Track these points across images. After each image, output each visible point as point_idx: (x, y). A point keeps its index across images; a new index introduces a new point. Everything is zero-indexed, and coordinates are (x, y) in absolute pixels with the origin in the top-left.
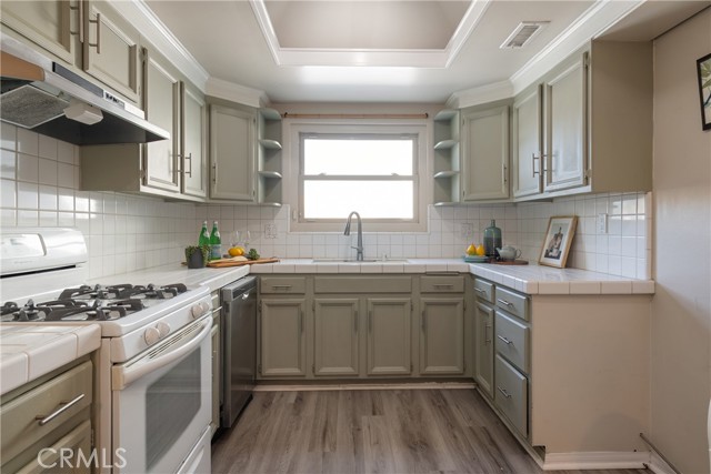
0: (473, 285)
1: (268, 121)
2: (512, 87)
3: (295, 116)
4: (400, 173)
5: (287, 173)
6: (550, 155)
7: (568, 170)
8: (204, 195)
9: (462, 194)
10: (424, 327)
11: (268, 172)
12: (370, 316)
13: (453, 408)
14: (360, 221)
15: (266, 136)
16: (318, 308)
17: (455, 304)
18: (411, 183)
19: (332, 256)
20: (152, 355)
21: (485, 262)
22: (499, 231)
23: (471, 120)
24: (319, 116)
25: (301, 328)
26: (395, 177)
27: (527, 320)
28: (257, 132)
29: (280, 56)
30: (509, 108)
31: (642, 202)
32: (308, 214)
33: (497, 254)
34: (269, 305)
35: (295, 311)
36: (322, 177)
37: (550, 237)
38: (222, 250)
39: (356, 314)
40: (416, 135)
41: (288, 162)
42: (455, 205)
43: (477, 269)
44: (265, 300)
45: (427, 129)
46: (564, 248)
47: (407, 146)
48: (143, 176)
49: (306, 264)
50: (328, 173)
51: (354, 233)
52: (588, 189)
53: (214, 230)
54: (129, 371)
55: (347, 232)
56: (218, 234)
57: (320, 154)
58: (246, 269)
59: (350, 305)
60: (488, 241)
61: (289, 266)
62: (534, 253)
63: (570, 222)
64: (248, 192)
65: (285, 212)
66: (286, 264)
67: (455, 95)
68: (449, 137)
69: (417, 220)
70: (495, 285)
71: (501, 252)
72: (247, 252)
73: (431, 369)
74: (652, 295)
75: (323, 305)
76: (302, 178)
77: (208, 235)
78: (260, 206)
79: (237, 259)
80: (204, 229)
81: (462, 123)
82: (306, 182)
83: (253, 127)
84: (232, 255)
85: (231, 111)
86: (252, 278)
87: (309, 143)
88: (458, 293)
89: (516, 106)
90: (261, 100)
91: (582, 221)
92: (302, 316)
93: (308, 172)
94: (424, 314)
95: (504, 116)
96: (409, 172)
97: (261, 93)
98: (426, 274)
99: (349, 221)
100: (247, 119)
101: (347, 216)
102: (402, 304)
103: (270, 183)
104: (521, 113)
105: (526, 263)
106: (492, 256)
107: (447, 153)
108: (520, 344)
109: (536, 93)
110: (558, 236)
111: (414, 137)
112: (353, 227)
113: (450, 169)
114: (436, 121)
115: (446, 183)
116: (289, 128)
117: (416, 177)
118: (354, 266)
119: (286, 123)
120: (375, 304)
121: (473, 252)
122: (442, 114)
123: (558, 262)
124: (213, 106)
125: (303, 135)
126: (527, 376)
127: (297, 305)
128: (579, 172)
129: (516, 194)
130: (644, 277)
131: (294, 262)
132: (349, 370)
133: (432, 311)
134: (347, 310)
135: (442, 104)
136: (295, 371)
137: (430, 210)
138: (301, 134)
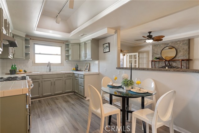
0: (74, 75)
1: (26, 40)
2: (80, 41)
3: (33, 39)
4: (58, 54)
5: (31, 52)
6: (86, 54)
7: (89, 56)
8: (12, 57)
9: (71, 59)
10: (65, 83)
11: (26, 52)
12: (55, 82)
13: (71, 96)
14: (50, 64)
15: (25, 44)
16: (43, 82)
17: (71, 79)
18: (60, 56)
19: (44, 71)
21: (76, 71)
22: (78, 66)
23: (73, 45)
26: (57, 55)
27: (84, 79)
28: (24, 42)
30: (79, 44)
31: (98, 61)
32: (36, 62)
33: (78, 70)
35: (37, 83)
36: (40, 54)
37: (86, 66)
38: (18, 71)
39: (52, 82)
40: (61, 46)
41: (31, 50)
42: (70, 61)
43: (75, 72)
45: (64, 46)
46: (88, 68)
47: (59, 48)
48: (9, 54)
49: (39, 73)
50: (41, 53)
52: (91, 59)
53: (15, 66)
54: (31, 87)
55: (48, 66)
56: (16, 67)
57: (38, 48)
60: (76, 68)
61: (36, 73)
62: (83, 69)
63: (89, 64)
64: (23, 57)
68: (68, 48)
69: (62, 63)
70: (78, 74)
71: (78, 69)
73: (66, 91)
74: (99, 74)
75: (44, 81)
77: (14, 67)
78: (24, 60)
79: (22, 72)
80: (13, 65)
81: (71, 46)
82: (36, 55)
84: (20, 71)
85: (19, 38)
87: (36, 46)
88: (72, 77)
89: (81, 44)
91: (91, 64)
92: (39, 84)
93: (36, 52)
94: (65, 81)
95: (79, 46)
96: (60, 54)
97: (25, 34)
98: (65, 74)
99: (48, 64)
100: (22, 40)
101: (48, 63)
102: (61, 79)
103: (27, 54)
104: (82, 46)
105: (82, 71)
106: (77, 70)
107: (68, 51)
108: (83, 83)
109: (84, 43)
110: (87, 66)
111: (61, 47)
113: (69, 54)
115: (68, 57)
117: (61, 55)
119: (31, 41)
120: (56, 80)
121: (74, 69)
122: (67, 43)
124: (14, 36)
125: (35, 44)
126: (84, 87)
127: (38, 81)
128: (90, 57)
129: (81, 59)
130: (98, 72)
131: (37, 73)
132: (50, 94)
133: (67, 80)
134: (50, 81)
135: (67, 41)
136: (38, 96)
137: (65, 62)
138: (34, 43)
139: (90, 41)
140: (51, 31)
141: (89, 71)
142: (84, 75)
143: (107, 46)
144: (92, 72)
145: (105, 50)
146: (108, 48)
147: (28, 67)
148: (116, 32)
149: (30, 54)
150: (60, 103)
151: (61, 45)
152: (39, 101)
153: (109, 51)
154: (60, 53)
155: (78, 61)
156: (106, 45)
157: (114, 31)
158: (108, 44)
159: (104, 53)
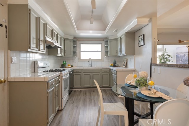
0: (111, 70)
1: (74, 41)
2: (117, 36)
3: (79, 40)
5: (77, 51)
8: (64, 55)
9: (110, 55)
10: (102, 78)
11: (74, 51)
12: (93, 76)
13: (107, 91)
14: (91, 60)
15: (74, 45)
17: (108, 74)
18: (101, 53)
19: (86, 66)
20: (65, 77)
22: (116, 61)
23: (111, 42)
24: (83, 40)
25: (81, 79)
26: (98, 51)
27: (116, 75)
28: (72, 44)
29: (77, 32)
30: (117, 40)
32: (81, 58)
34: (75, 75)
35: (79, 76)
36: (84, 51)
38: (67, 65)
39: (90, 76)
41: (78, 49)
42: (109, 57)
43: (111, 68)
44: (74, 74)
45: (104, 43)
47: (100, 45)
48: (57, 53)
49: (81, 67)
50: (85, 51)
51: (90, 62)
52: (125, 55)
53: (65, 61)
54: (63, 78)
55: (89, 62)
56: (66, 62)
57: (84, 47)
58: (71, 68)
59: (89, 74)
60: (114, 63)
62: (121, 65)
63: (126, 60)
65: (77, 58)
66: (78, 68)
67: (108, 37)
68: (108, 45)
69: (102, 59)
70: (113, 70)
71: (116, 65)
72: (71, 65)
73: (103, 86)
74: (135, 71)
75: (85, 74)
76: (80, 52)
77: (64, 62)
78: (73, 57)
79: (69, 66)
80: (64, 61)
81: (109, 42)
82: (81, 53)
83: (72, 43)
84: (68, 66)
85: (68, 40)
86: (72, 70)
87: (81, 45)
88: (108, 72)
89: (118, 40)
90: (73, 38)
92: (81, 76)
93: (81, 51)
95: (116, 41)
97: (73, 37)
98: (103, 69)
99: (89, 60)
100: (71, 41)
102: (99, 74)
103: (74, 53)
105: (120, 67)
106: (114, 66)
107: (107, 47)
108: (116, 79)
109: (120, 38)
111: (101, 44)
112: (90, 61)
113: (108, 50)
114: (105, 41)
115: (107, 52)
116: (78, 42)
117: (102, 51)
118: (90, 68)
120: (94, 74)
121: (111, 65)
122: (106, 40)
123: (124, 66)
124: (65, 40)
126: (116, 83)
127: (80, 75)
128: (124, 52)
129: (118, 55)
130: (134, 68)
131: (79, 67)
132: (89, 86)
133: (103, 75)
134: (89, 75)
135: (106, 38)
136: (80, 86)
137: (104, 58)
138: (80, 43)
139: (124, 36)
140: (91, 32)
141: (126, 67)
142: (117, 71)
143: (141, 39)
144: (129, 68)
145: (139, 43)
146: (143, 41)
147: (75, 63)
148: (150, 21)
149: (77, 53)
150: (94, 95)
151: (101, 43)
152: (81, 91)
153: (144, 45)
154: (100, 50)
155: (115, 57)
156: (141, 37)
157: (148, 19)
158: (142, 36)
159: (139, 46)
